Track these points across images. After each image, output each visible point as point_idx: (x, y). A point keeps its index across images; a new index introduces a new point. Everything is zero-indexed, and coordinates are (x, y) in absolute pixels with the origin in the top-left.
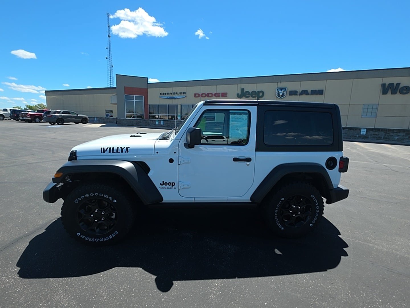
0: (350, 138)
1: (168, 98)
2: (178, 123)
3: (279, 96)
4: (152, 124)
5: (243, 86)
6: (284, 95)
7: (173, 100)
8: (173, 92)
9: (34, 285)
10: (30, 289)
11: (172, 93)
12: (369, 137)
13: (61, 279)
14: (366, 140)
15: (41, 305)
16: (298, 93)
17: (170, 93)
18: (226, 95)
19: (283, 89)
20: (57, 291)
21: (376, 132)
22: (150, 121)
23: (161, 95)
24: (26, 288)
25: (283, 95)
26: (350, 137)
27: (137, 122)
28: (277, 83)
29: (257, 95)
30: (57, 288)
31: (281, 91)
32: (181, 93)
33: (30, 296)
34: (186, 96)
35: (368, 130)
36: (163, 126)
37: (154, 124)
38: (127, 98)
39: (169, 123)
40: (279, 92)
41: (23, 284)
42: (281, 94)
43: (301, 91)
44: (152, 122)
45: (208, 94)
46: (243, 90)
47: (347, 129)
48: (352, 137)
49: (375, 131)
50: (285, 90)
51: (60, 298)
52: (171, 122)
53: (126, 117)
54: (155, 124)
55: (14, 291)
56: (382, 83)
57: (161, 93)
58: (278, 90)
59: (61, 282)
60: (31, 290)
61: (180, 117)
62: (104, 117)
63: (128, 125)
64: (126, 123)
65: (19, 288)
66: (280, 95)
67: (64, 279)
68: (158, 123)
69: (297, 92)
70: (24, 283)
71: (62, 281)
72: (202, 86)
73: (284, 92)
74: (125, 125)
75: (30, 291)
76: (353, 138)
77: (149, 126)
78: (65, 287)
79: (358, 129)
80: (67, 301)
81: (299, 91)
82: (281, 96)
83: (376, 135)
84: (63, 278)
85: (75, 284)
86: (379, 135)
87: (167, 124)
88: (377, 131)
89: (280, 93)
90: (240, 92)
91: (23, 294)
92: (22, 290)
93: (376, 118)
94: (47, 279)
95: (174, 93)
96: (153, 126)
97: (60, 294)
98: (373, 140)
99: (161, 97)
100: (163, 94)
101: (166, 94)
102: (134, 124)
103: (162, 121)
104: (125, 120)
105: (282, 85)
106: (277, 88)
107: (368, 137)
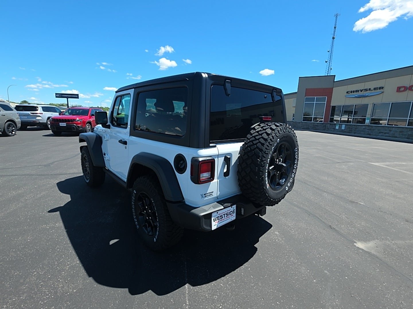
1: (356, 97)
2: (365, 128)
4: (331, 128)
7: (363, 98)
8: (365, 88)
11: (363, 90)
17: (360, 90)
22: (329, 125)
23: (347, 94)
27: (313, 126)
32: (375, 89)
34: (383, 92)
36: (343, 131)
37: (333, 129)
38: (307, 100)
39: (352, 128)
44: (331, 126)
52: (355, 127)
53: (302, 120)
54: (335, 129)
57: (348, 91)
61: (369, 120)
62: (291, 121)
63: (303, 129)
64: (302, 126)
68: (338, 127)
74: (300, 128)
77: (327, 130)
87: (348, 129)
95: (366, 90)
96: (331, 131)
99: (346, 96)
100: (350, 92)
101: (354, 92)
102: (310, 128)
103: (343, 125)
104: (301, 123)
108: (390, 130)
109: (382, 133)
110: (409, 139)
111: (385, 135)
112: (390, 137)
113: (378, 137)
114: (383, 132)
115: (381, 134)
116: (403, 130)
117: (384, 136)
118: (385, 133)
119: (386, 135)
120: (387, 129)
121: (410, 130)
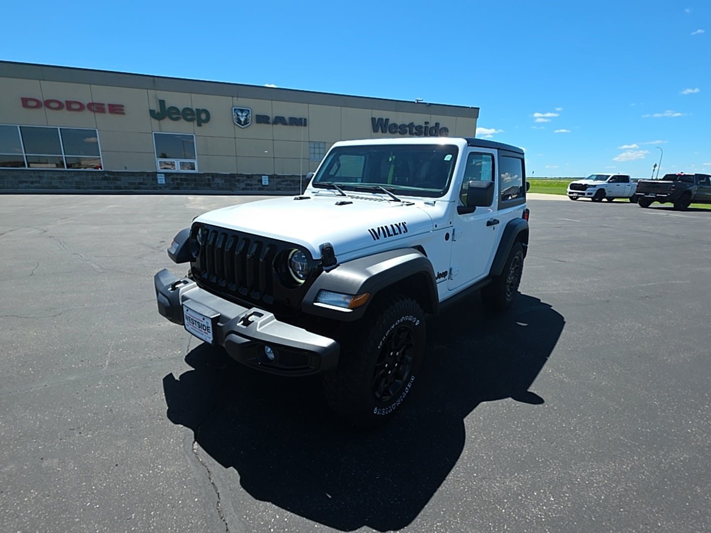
3: (239, 122)
5: (163, 95)
6: (248, 122)
16: (271, 121)
18: (123, 110)
19: (245, 111)
25: (246, 122)
28: (231, 98)
29: (196, 117)
31: (242, 113)
40: (238, 115)
42: (242, 119)
43: (274, 117)
45: (69, 103)
46: (162, 103)
50: (248, 113)
56: (372, 115)
58: (236, 111)
66: (241, 121)
69: (268, 118)
72: (44, 80)
73: (246, 116)
81: (272, 117)
82: (243, 123)
89: (240, 117)
90: (156, 108)
105: (242, 102)
106: (233, 107)
108: (40, 177)
109: (26, 182)
110: (80, 189)
111: (33, 186)
112: (43, 188)
113: (19, 190)
114: (27, 180)
115: (25, 184)
116: (64, 175)
117: (32, 188)
118: (32, 183)
119: (35, 185)
120: (32, 174)
121: (75, 175)
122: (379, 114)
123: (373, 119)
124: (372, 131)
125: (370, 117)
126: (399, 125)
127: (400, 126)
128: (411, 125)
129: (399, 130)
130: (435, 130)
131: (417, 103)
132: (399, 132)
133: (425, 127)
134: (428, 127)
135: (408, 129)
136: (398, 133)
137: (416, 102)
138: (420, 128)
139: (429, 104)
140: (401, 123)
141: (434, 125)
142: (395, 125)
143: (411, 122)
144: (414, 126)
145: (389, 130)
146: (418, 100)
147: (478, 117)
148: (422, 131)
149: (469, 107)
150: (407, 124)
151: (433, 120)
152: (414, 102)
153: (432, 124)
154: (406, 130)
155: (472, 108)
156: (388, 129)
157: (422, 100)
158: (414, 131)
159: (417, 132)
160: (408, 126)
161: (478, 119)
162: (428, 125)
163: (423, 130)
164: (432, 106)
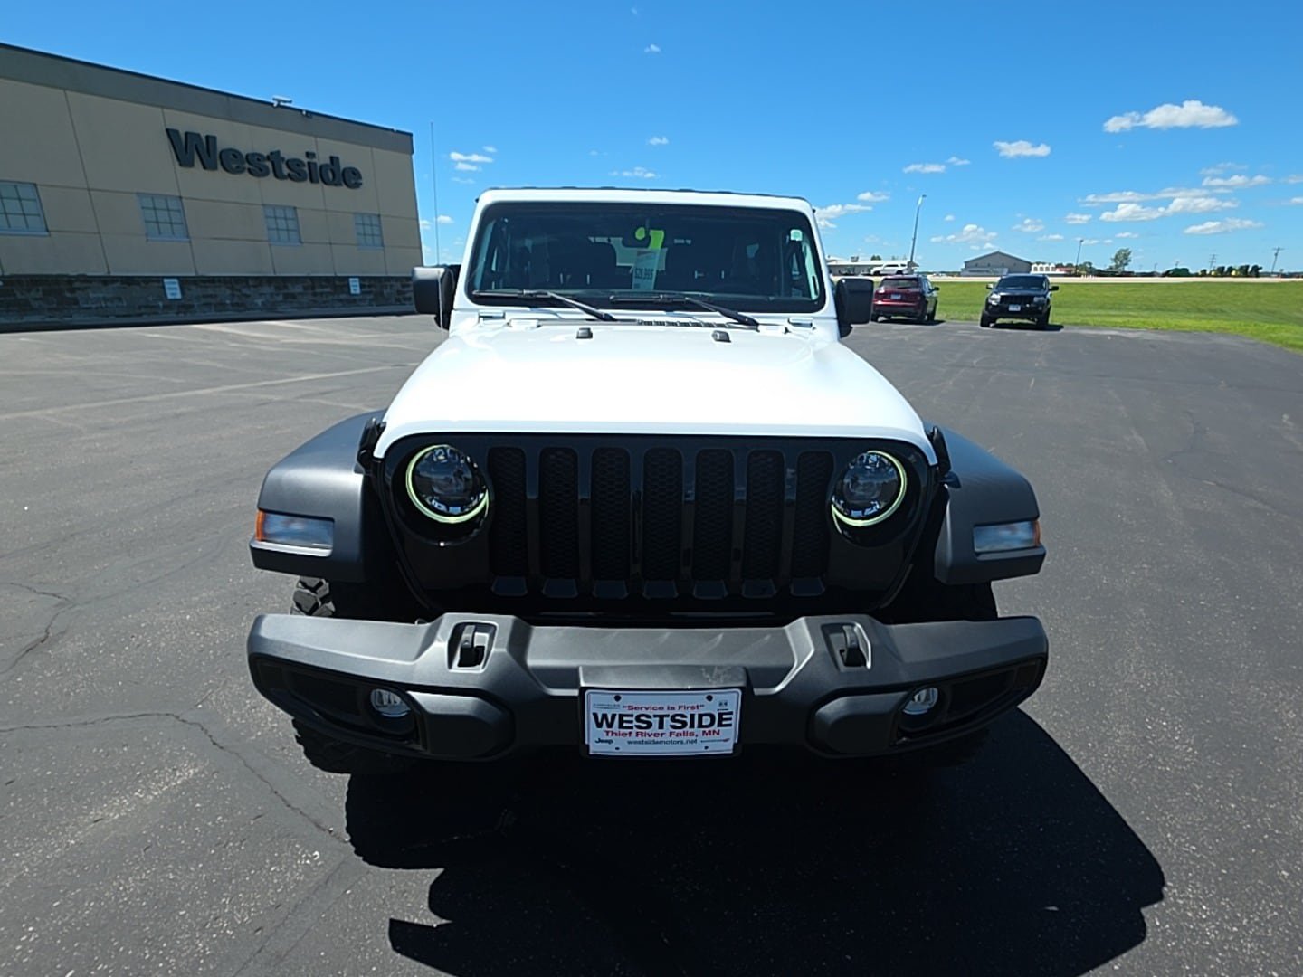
0: (140, 315)
9: (1148, 818)
10: (1164, 818)
12: (196, 304)
13: (1082, 767)
14: (189, 315)
15: (1168, 769)
20: (1116, 757)
21: (207, 287)
24: (1172, 832)
26: (138, 311)
30: (1109, 763)
33: (1176, 803)
35: (184, 282)
41: (1170, 849)
47: (118, 284)
48: (143, 310)
49: (202, 284)
51: (1124, 742)
55: (1204, 857)
56: (166, 123)
59: (1090, 763)
60: (1163, 814)
65: (1187, 850)
67: (1079, 760)
70: (1167, 850)
71: (1084, 761)
75: (1167, 813)
76: (149, 314)
78: (1094, 746)
79: (153, 281)
80: (1120, 729)
83: (211, 296)
84: (1077, 763)
85: (1073, 732)
86: (216, 296)
88: (208, 284)
91: (1187, 825)
92: (1183, 837)
93: (190, 242)
94: (1108, 798)
97: (1117, 748)
98: (209, 314)
107: (192, 306)
122: (186, 122)
123: (171, 133)
124: (177, 163)
125: (164, 129)
126: (244, 154)
127: (247, 156)
128: (274, 157)
129: (247, 165)
130: (332, 171)
131: (279, 106)
132: (249, 171)
133: (309, 163)
134: (315, 164)
135: (269, 164)
136: (246, 173)
137: (276, 104)
138: (298, 165)
139: (307, 112)
140: (250, 151)
141: (328, 161)
142: (236, 154)
143: (275, 150)
144: (283, 159)
145: (222, 163)
146: (279, 101)
147: (412, 152)
148: (305, 172)
149: (392, 130)
150: (265, 154)
151: (324, 150)
152: (272, 104)
153: (322, 159)
154: (267, 168)
155: (398, 132)
156: (219, 162)
157: (290, 102)
158: (286, 171)
159: (291, 172)
160: (268, 158)
161: (413, 156)
162: (314, 160)
163: (306, 169)
164: (314, 117)
